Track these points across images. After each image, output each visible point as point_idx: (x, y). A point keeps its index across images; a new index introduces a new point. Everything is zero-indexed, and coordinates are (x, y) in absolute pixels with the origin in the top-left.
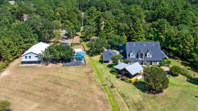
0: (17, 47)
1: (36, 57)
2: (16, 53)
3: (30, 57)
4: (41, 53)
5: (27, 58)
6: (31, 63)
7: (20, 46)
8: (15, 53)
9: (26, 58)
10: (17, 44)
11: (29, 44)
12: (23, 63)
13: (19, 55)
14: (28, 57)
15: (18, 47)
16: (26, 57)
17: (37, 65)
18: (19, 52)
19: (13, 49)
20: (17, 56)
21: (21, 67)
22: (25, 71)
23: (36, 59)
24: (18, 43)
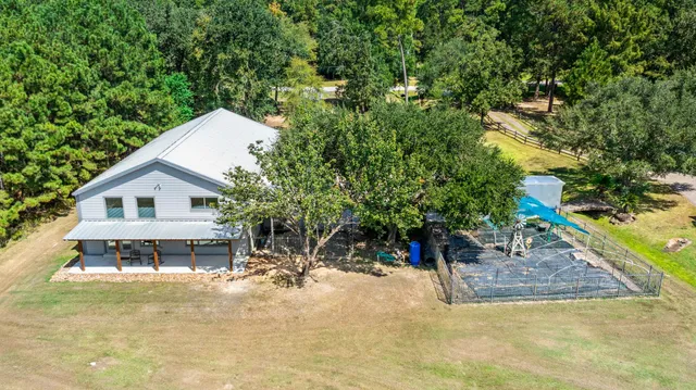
0: (51, 127)
1: (196, 202)
2: (46, 177)
3: (146, 203)
4: (250, 165)
5: (121, 216)
6: (152, 262)
7: (76, 125)
8: (30, 169)
9: (110, 216)
10: (52, 104)
11: (140, 126)
12: (85, 251)
13: (66, 189)
14: (130, 208)
15: (63, 131)
16: (115, 204)
17: (202, 274)
18: (67, 169)
19: (19, 143)
20: (52, 196)
21: (66, 290)
22: (101, 336)
23: (203, 226)
24: (60, 101)
